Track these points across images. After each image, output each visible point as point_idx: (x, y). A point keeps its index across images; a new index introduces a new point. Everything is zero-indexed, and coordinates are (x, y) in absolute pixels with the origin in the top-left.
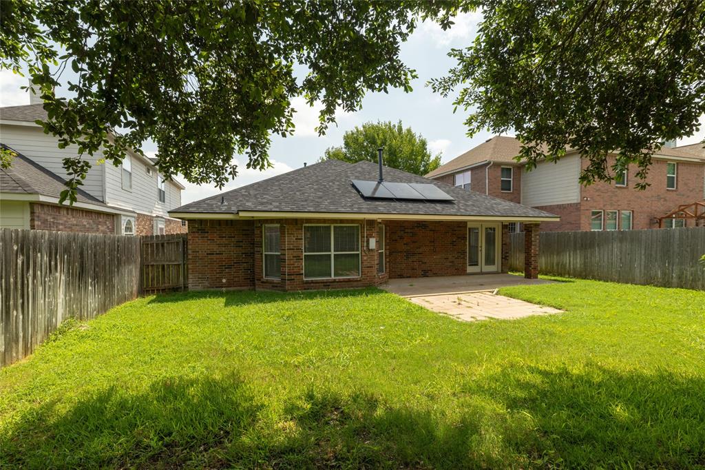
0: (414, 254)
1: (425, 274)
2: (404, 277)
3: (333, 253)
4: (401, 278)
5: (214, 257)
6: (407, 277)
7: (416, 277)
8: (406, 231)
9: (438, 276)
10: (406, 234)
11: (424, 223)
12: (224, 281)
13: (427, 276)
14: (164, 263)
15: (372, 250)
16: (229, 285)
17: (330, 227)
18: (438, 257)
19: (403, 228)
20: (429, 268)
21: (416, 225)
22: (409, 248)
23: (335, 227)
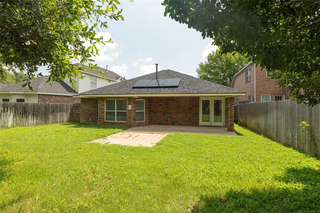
0: (167, 113)
1: (173, 124)
2: (162, 124)
3: (116, 111)
4: (160, 124)
5: (88, 111)
6: (163, 124)
7: (168, 125)
8: (163, 102)
9: (180, 125)
10: (163, 104)
11: (173, 98)
12: (90, 120)
13: (175, 125)
14: (78, 113)
15: (130, 110)
16: (91, 121)
17: (115, 100)
18: (181, 115)
19: (161, 101)
20: (175, 121)
21: (168, 99)
22: (164, 110)
23: (117, 100)
